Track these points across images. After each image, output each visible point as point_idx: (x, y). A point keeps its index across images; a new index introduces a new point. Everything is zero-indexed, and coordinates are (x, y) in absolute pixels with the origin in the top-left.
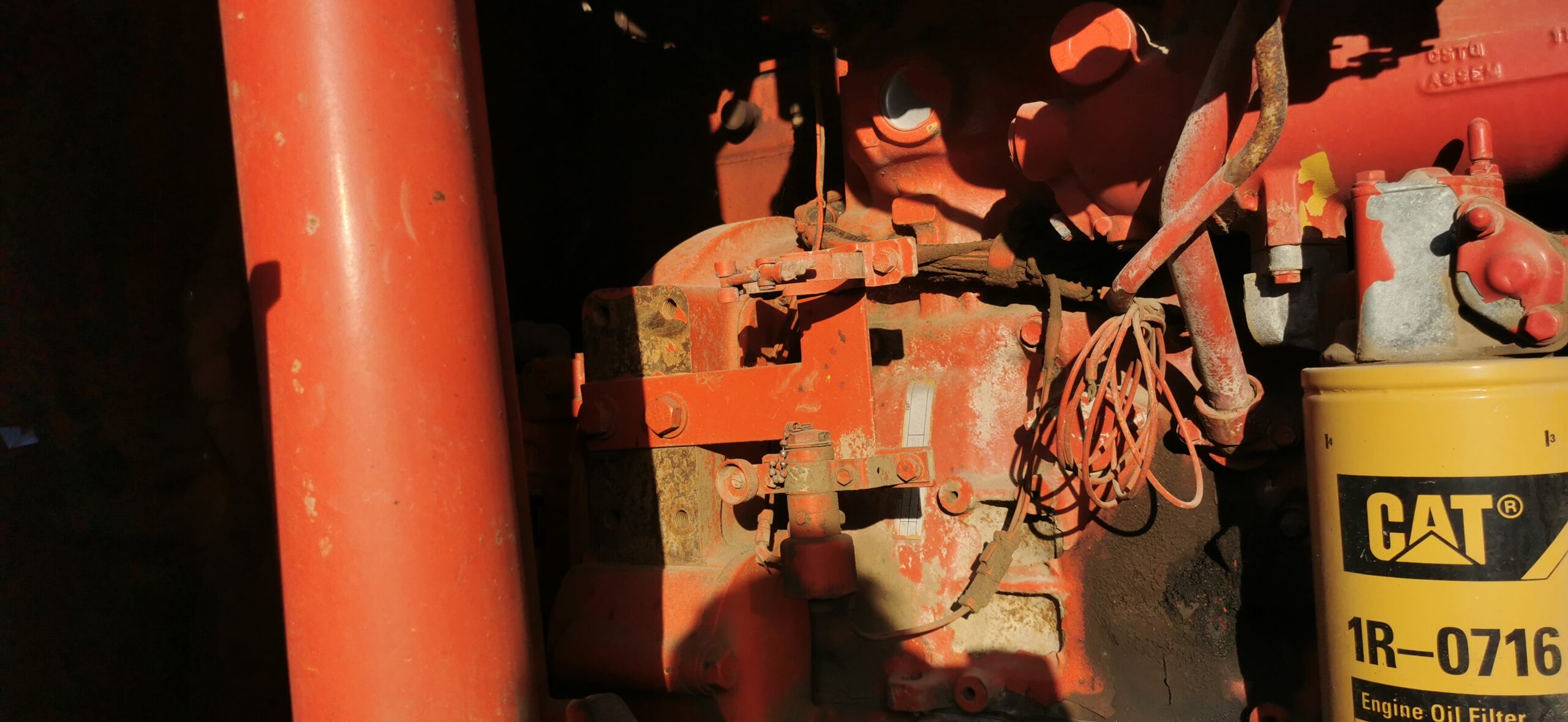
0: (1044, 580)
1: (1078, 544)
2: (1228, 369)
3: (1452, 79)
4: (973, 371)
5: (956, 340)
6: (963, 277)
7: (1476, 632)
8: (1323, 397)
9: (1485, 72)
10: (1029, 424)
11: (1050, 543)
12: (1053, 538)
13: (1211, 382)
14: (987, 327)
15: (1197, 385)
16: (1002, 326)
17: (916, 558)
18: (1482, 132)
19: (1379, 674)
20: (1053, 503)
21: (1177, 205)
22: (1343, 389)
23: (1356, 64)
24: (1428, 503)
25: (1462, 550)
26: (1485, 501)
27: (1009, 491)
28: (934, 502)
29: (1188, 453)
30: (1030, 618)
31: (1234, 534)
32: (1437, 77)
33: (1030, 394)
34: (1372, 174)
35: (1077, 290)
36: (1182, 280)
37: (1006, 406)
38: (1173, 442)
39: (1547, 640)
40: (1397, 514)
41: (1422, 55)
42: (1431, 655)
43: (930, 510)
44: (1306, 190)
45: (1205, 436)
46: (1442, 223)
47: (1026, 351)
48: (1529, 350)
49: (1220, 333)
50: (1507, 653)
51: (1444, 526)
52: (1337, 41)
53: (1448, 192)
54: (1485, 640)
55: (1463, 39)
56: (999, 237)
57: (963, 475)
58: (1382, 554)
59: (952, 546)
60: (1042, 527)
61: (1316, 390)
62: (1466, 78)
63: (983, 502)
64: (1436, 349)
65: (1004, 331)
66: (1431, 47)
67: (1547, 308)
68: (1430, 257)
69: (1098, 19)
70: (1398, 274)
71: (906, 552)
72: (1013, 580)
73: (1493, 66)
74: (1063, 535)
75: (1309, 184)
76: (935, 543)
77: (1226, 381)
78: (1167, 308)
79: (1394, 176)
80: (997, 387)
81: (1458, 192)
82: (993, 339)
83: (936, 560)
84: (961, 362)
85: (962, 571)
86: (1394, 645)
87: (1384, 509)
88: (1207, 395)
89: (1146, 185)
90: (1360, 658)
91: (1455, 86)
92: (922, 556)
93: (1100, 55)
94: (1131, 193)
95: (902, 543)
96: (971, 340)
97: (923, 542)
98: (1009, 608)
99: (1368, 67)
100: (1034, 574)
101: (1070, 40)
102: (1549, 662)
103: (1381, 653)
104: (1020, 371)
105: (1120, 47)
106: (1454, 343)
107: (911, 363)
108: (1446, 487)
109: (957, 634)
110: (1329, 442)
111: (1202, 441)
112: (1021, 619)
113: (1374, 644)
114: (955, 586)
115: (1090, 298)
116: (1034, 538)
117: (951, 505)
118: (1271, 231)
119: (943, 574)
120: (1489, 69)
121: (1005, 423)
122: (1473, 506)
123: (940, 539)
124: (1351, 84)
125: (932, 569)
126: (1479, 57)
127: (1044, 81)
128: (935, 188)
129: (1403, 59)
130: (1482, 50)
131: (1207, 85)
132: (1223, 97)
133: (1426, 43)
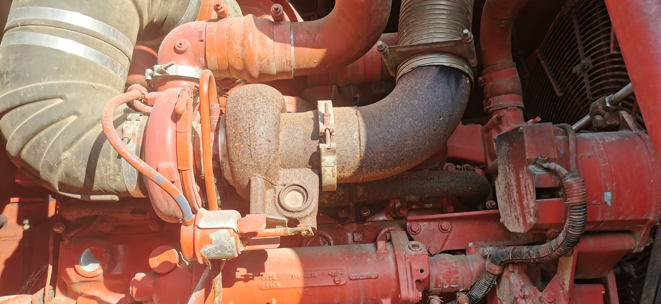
3: (268, 286)
9: (276, 284)
18: (274, 301)
23: (243, 277)
32: (264, 284)
41: (260, 277)
52: (238, 269)
55: (271, 274)
62: (271, 285)
66: (262, 275)
69: (167, 252)
73: (278, 283)
91: (268, 288)
93: (166, 263)
99: (246, 279)
101: (156, 257)
105: (173, 262)
120: (277, 284)
124: (241, 282)
126: (274, 280)
127: (146, 268)
128: (96, 293)
129: (255, 278)
130: (275, 278)
131: (199, 285)
132: (204, 289)
133: (261, 274)
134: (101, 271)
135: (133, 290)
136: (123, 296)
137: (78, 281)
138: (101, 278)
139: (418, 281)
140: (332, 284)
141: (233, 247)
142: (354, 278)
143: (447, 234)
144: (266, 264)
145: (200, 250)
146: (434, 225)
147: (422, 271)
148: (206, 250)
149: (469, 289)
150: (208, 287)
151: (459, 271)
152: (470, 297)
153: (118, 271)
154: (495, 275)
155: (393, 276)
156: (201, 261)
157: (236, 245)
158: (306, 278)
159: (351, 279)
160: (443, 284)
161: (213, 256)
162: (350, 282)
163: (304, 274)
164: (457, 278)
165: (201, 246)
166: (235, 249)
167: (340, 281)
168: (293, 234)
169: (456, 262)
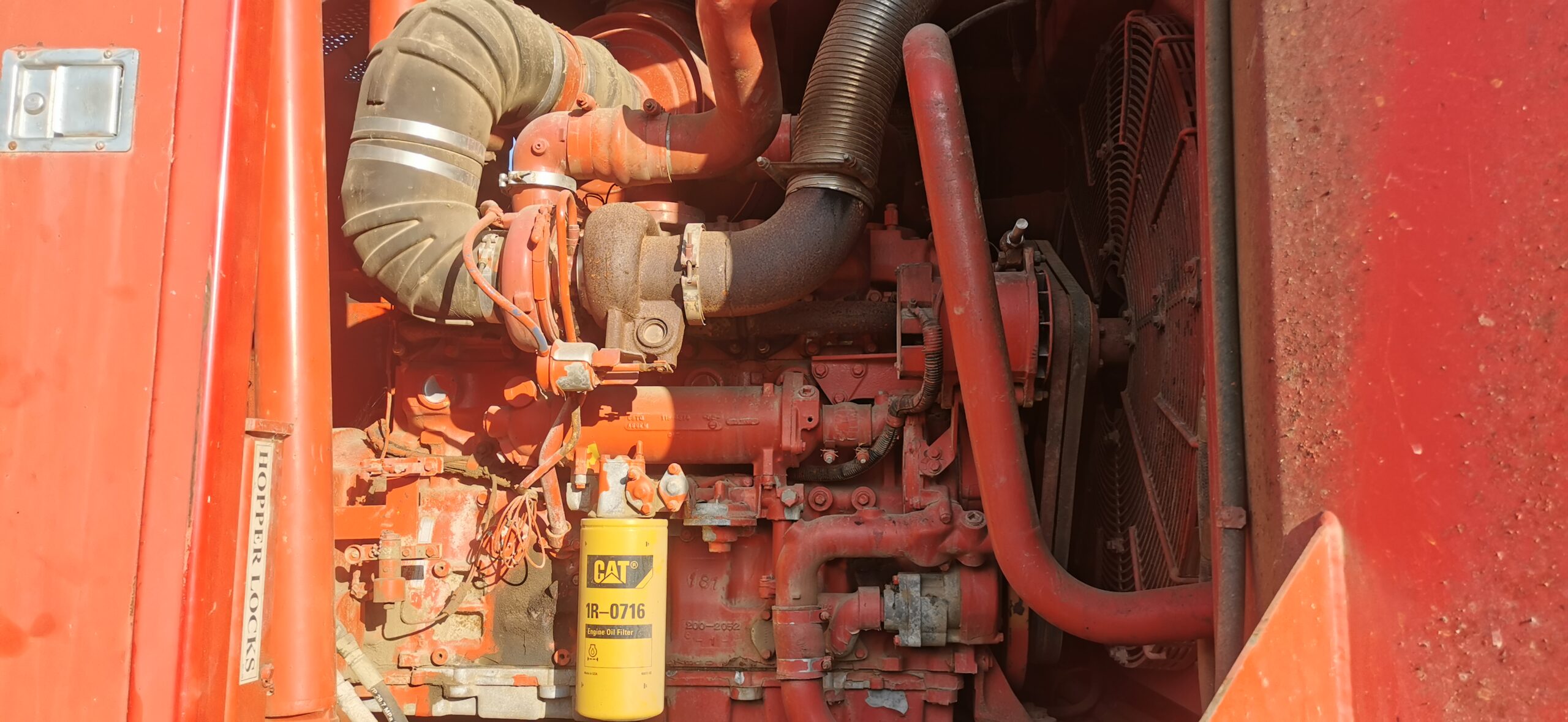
0: (477, 605)
1: (494, 589)
2: (559, 518)
4: (453, 514)
5: (447, 499)
6: (454, 472)
7: (621, 605)
8: (586, 528)
9: (643, 426)
10: (479, 537)
11: (482, 591)
12: (483, 588)
13: (552, 523)
14: (462, 494)
15: (548, 524)
16: (469, 494)
17: (419, 597)
18: (640, 444)
19: (594, 621)
20: (485, 572)
21: (545, 459)
22: (591, 526)
23: (607, 416)
24: (611, 563)
25: (619, 579)
26: (627, 563)
27: (466, 567)
28: (430, 572)
29: (541, 551)
30: (469, 625)
31: (556, 582)
33: (478, 526)
34: (606, 456)
35: (505, 483)
36: (544, 483)
37: (466, 530)
38: (537, 548)
39: (641, 607)
40: (602, 568)
41: (627, 417)
42: (607, 613)
43: (428, 576)
44: (590, 455)
45: (549, 545)
46: (624, 475)
47: (479, 507)
48: (644, 516)
49: (557, 505)
50: (629, 611)
51: (615, 572)
52: (602, 407)
53: (627, 465)
54: (624, 607)
55: (639, 414)
56: (472, 455)
57: (446, 559)
58: (598, 581)
59: (437, 592)
60: (479, 584)
61: (584, 526)
62: (638, 426)
63: (454, 572)
64: (619, 514)
65: (470, 497)
66: (629, 415)
67: (649, 504)
68: (620, 484)
69: (523, 383)
70: (610, 489)
71: (415, 595)
72: (464, 606)
73: (646, 424)
74: (488, 586)
75: (591, 454)
76: (430, 591)
77: (557, 522)
78: (539, 493)
79: (613, 458)
80: (463, 522)
81: (630, 465)
82: (464, 500)
83: (429, 598)
84: (448, 509)
85: (441, 602)
86: (598, 611)
87: (599, 566)
88: (550, 528)
89: (535, 446)
90: (589, 617)
91: (635, 429)
92: (423, 596)
93: (523, 396)
94: (529, 449)
95: (413, 591)
96: (453, 500)
97: (423, 590)
98: (459, 620)
99: (610, 418)
100: (474, 603)
101: (512, 389)
102: (641, 615)
103: (595, 614)
104: (474, 515)
105: (531, 395)
106: (624, 513)
107: (423, 509)
108: (617, 558)
109: (436, 631)
110: (586, 544)
111: (548, 547)
112: (465, 626)
113: (593, 611)
114: (438, 609)
115: (509, 486)
116: (474, 589)
117: (439, 572)
118: (577, 469)
119: (432, 604)
121: (466, 538)
122: (623, 564)
123: (432, 589)
124: (606, 422)
125: (427, 602)
126: (642, 421)
127: (500, 401)
128: (442, 428)
129: (621, 417)
130: (643, 419)
131: (558, 420)
132: (562, 425)
133: (628, 413)
134: (447, 403)
135: (488, 424)
136: (472, 434)
137: (421, 414)
138: (448, 411)
139: (804, 430)
140: (707, 428)
141: (587, 380)
142: (733, 423)
143: (860, 379)
144: (634, 403)
145: (555, 381)
146: (845, 367)
147: (810, 419)
148: (561, 382)
149: (870, 444)
150: (567, 424)
151: (858, 422)
152: (871, 453)
153: (467, 404)
154: (895, 428)
155: (777, 424)
156: (556, 392)
157: (591, 378)
158: (677, 420)
159: (728, 425)
160: (838, 436)
161: (568, 387)
162: (728, 428)
163: (675, 416)
164: (856, 430)
165: (556, 379)
166: (589, 382)
167: (716, 426)
168: (649, 370)
169: (856, 412)
